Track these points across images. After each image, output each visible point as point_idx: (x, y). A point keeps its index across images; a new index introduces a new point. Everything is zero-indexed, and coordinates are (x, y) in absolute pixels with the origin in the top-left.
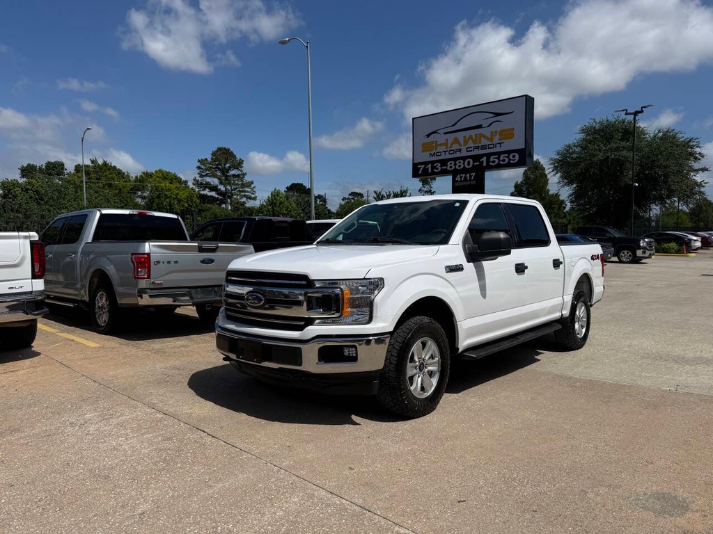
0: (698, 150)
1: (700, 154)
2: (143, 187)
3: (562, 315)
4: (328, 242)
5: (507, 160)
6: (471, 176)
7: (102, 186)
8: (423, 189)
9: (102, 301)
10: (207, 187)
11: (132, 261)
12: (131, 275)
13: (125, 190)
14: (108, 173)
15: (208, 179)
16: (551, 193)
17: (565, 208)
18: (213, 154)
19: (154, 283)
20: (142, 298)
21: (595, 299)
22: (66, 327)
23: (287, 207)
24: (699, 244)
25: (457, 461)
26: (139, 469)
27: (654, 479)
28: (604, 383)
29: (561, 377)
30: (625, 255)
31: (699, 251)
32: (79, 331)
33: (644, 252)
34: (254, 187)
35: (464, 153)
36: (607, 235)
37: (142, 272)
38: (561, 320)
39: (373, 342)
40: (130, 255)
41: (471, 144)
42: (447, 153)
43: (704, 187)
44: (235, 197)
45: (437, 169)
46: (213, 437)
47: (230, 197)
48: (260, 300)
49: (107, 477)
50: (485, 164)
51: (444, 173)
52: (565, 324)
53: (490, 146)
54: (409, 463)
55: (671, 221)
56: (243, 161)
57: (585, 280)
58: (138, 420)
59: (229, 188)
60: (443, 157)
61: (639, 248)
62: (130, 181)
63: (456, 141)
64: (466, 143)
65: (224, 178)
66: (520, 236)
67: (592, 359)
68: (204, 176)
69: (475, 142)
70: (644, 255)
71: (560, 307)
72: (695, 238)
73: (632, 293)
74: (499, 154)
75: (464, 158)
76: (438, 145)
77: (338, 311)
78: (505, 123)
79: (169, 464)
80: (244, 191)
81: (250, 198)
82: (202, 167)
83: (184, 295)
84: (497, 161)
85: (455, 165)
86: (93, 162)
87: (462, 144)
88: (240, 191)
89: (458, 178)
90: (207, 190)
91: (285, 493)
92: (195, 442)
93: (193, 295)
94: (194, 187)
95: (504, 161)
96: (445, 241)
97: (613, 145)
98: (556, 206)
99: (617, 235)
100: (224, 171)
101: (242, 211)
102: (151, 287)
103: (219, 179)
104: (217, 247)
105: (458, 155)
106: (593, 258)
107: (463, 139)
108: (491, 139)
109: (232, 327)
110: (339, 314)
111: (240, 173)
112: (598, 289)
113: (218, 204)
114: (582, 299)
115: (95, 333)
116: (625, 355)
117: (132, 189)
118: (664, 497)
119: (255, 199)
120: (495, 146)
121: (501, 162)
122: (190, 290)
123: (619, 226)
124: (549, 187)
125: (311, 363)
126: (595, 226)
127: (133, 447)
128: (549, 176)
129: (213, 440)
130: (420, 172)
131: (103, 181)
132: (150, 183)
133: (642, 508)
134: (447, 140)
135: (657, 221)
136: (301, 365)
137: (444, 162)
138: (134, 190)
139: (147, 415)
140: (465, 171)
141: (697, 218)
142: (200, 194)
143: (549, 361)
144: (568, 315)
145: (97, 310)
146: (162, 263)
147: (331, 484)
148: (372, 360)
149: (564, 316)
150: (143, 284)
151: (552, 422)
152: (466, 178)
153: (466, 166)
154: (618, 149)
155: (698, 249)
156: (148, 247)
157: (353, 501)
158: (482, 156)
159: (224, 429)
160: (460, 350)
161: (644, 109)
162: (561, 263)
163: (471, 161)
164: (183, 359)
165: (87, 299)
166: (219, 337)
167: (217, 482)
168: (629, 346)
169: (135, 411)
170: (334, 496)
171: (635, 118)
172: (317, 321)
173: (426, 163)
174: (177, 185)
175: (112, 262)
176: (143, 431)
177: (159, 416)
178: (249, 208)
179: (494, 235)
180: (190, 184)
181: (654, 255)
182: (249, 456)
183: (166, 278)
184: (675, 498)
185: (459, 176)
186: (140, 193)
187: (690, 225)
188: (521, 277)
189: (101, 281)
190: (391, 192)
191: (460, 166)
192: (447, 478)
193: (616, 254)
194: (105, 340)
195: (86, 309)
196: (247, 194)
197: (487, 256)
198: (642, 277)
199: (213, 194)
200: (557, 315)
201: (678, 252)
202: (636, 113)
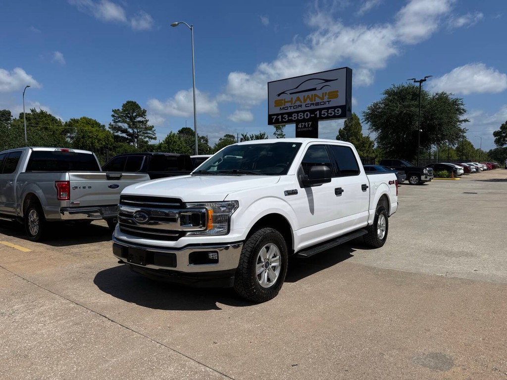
0: (462, 107)
1: (463, 110)
2: (72, 130)
3: (368, 224)
4: (200, 173)
5: (333, 113)
6: (308, 125)
7: (40, 129)
8: (277, 133)
9: (33, 216)
10: (119, 130)
11: (56, 186)
12: (55, 197)
13: (58, 132)
14: (44, 119)
15: (120, 124)
16: (364, 136)
17: (373, 146)
18: (124, 106)
19: (72, 203)
20: (64, 214)
21: (391, 211)
22: (6, 236)
23: (179, 145)
24: (462, 171)
25: (293, 334)
26: (52, 349)
27: (430, 343)
28: (398, 271)
29: (369, 268)
30: (414, 179)
31: (463, 176)
32: (17, 239)
33: (426, 177)
34: (155, 130)
35: (304, 108)
36: (402, 165)
37: (64, 195)
38: (368, 227)
39: (231, 248)
40: (54, 182)
41: (308, 101)
42: (292, 108)
43: (465, 132)
44: (140, 137)
45: (285, 119)
46: (112, 321)
47: (137, 138)
48: (145, 218)
49: (26, 356)
50: (318, 116)
51: (290, 121)
52: (371, 230)
53: (322, 103)
54: (258, 336)
55: (444, 156)
56: (146, 111)
57: (385, 199)
58: (55, 309)
59: (136, 131)
60: (289, 110)
61: (423, 174)
62: (61, 125)
63: (298, 99)
64: (305, 100)
65: (132, 123)
66: (338, 168)
67: (390, 254)
68: (117, 122)
69: (311, 100)
70: (426, 179)
71: (367, 218)
72: (460, 167)
73: (418, 206)
74: (328, 109)
75: (304, 112)
76: (285, 102)
77: (204, 226)
78: (333, 87)
79: (76, 344)
80: (147, 133)
81: (152, 138)
82: (116, 115)
83: (96, 212)
84: (326, 114)
85: (298, 116)
86: (32, 111)
87: (302, 101)
88: (144, 133)
89: (300, 126)
90: (120, 132)
91: (164, 364)
92: (98, 325)
93: (103, 212)
94: (110, 130)
95: (331, 114)
96: (285, 172)
97: (406, 103)
98: (368, 145)
99: (409, 165)
100: (132, 119)
101: (146, 147)
102: (71, 206)
103: (128, 124)
104: (121, 176)
105: (300, 109)
106: (390, 183)
107: (303, 98)
108: (322, 98)
109: (124, 238)
110: (204, 228)
111: (144, 119)
112: (393, 205)
113: (127, 142)
114: (382, 212)
115: (28, 241)
116: (412, 251)
117: (63, 131)
118: (437, 357)
119: (155, 138)
120: (325, 103)
121: (329, 115)
122: (101, 208)
123: (410, 159)
124: (362, 132)
125: (183, 265)
126: (394, 159)
127: (49, 331)
128: (362, 125)
129: (112, 324)
130: (273, 121)
131: (41, 125)
132: (77, 127)
133: (421, 365)
134: (292, 98)
135: (435, 156)
136: (176, 267)
137: (290, 114)
138: (65, 132)
139: (62, 305)
140: (304, 120)
141: (461, 154)
142: (114, 135)
143: (359, 256)
144: (372, 223)
145: (29, 224)
146: (78, 188)
147: (199, 356)
148: (229, 261)
149: (370, 224)
150: (64, 204)
151: (361, 302)
152: (305, 126)
153: (306, 117)
154: (409, 106)
155: (461, 174)
156: (68, 176)
157: (215, 368)
158: (316, 110)
159: (121, 314)
160: (295, 252)
161: (426, 78)
162: (368, 187)
163: (309, 113)
164: (94, 260)
165: (22, 215)
166: (115, 245)
167: (112, 357)
168: (415, 244)
169: (54, 302)
170: (201, 365)
171: (420, 84)
172: (188, 233)
173: (278, 115)
174: (97, 128)
175: (41, 188)
176: (58, 318)
177: (72, 305)
178: (151, 146)
179: (319, 168)
180: (107, 128)
181: (432, 179)
182: (139, 335)
183: (81, 199)
184: (445, 356)
185: (300, 124)
186: (69, 135)
187: (456, 158)
188: (339, 197)
189: (33, 202)
190: (254, 135)
191: (301, 117)
192: (285, 348)
193: (408, 179)
194: (35, 246)
195: (21, 223)
196: (149, 135)
197: (314, 183)
198: (425, 194)
199: (124, 135)
200: (365, 224)
201: (449, 177)
202: (421, 81)
